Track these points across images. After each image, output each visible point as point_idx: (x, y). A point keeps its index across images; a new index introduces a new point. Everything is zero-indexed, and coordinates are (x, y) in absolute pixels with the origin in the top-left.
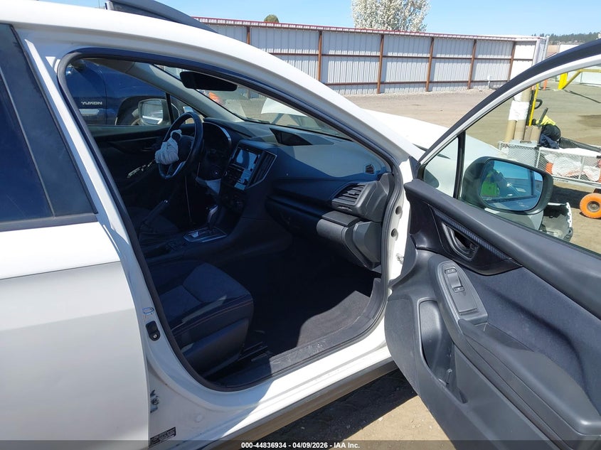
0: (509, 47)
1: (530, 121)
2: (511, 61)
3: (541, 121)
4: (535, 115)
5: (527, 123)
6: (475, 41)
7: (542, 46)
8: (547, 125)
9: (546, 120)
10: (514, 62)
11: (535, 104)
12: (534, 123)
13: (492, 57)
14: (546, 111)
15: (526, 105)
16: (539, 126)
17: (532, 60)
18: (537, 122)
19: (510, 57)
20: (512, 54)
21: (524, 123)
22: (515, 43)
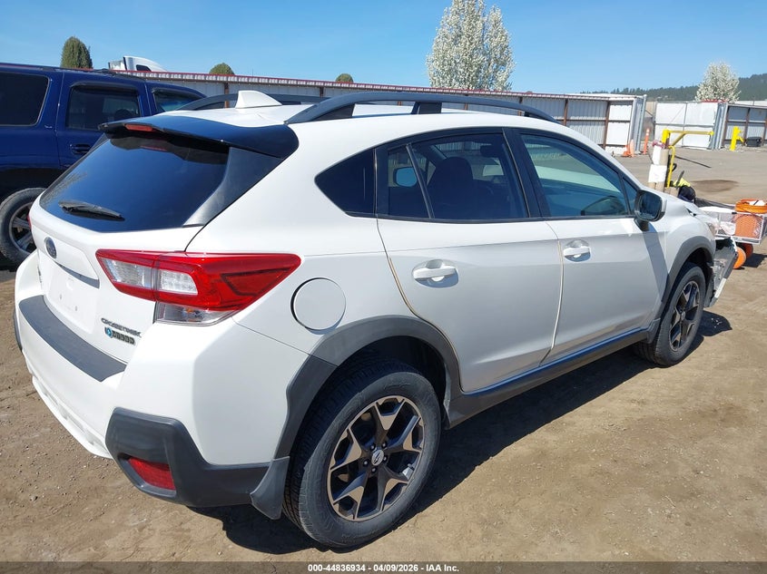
0: (603, 107)
1: (668, 183)
2: (606, 122)
3: (678, 183)
4: (673, 177)
5: (666, 185)
6: (567, 101)
7: (639, 106)
8: (683, 186)
9: (683, 182)
10: (610, 123)
11: (672, 167)
12: (671, 185)
13: (585, 118)
14: (683, 173)
15: (665, 168)
16: (677, 187)
17: (629, 122)
18: (675, 184)
19: (604, 119)
20: (607, 115)
21: (663, 185)
22: (609, 103)
